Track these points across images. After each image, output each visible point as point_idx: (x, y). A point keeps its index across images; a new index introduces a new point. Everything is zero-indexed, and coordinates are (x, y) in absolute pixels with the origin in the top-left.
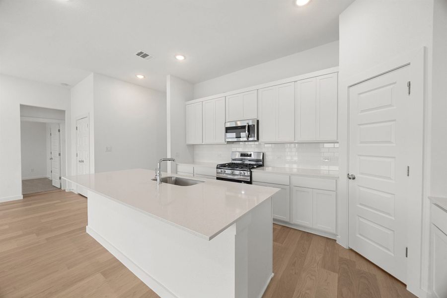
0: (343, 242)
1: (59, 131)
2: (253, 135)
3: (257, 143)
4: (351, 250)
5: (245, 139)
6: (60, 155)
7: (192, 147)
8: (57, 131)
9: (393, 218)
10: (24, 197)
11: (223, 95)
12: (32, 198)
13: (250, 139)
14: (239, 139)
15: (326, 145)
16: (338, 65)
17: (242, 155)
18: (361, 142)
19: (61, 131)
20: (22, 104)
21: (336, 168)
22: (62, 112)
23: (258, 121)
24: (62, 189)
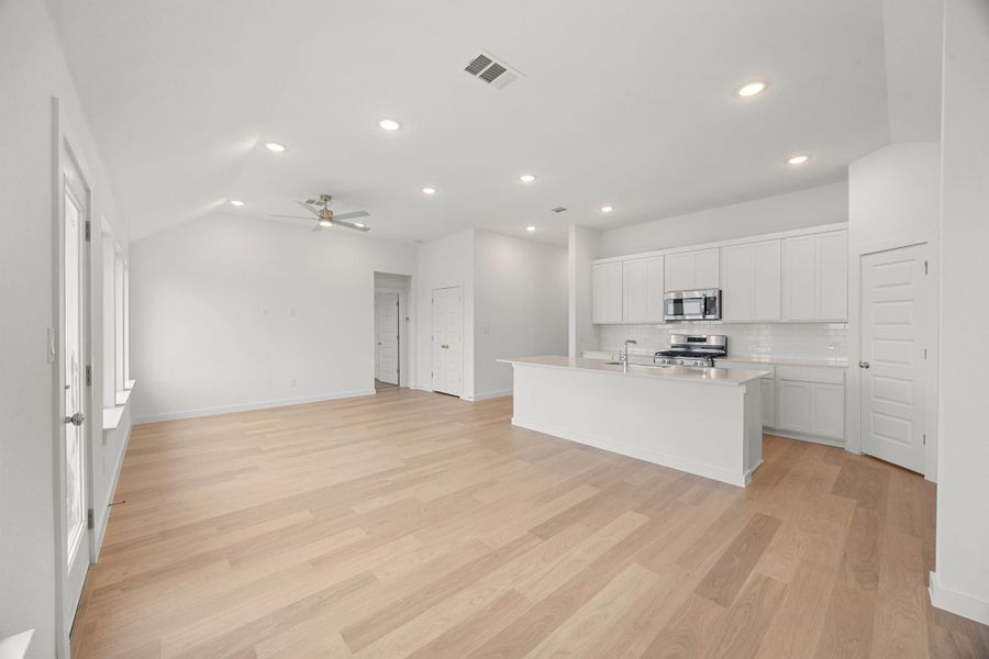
0: (853, 448)
1: (398, 304)
2: (712, 311)
3: (719, 322)
4: (866, 455)
5: (701, 317)
6: (398, 337)
7: (599, 327)
9: (911, 407)
10: (376, 392)
11: (661, 252)
13: (708, 317)
14: (679, 317)
15: (832, 326)
16: (847, 221)
17: (690, 340)
18: (877, 324)
20: (379, 271)
21: (846, 359)
23: (720, 292)
24: (401, 385)
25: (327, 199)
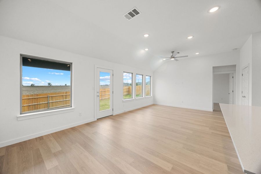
1: (233, 77)
6: (233, 91)
8: (232, 77)
10: (213, 111)
12: (217, 112)
19: (234, 77)
20: (215, 66)
22: (235, 66)
25: (173, 52)
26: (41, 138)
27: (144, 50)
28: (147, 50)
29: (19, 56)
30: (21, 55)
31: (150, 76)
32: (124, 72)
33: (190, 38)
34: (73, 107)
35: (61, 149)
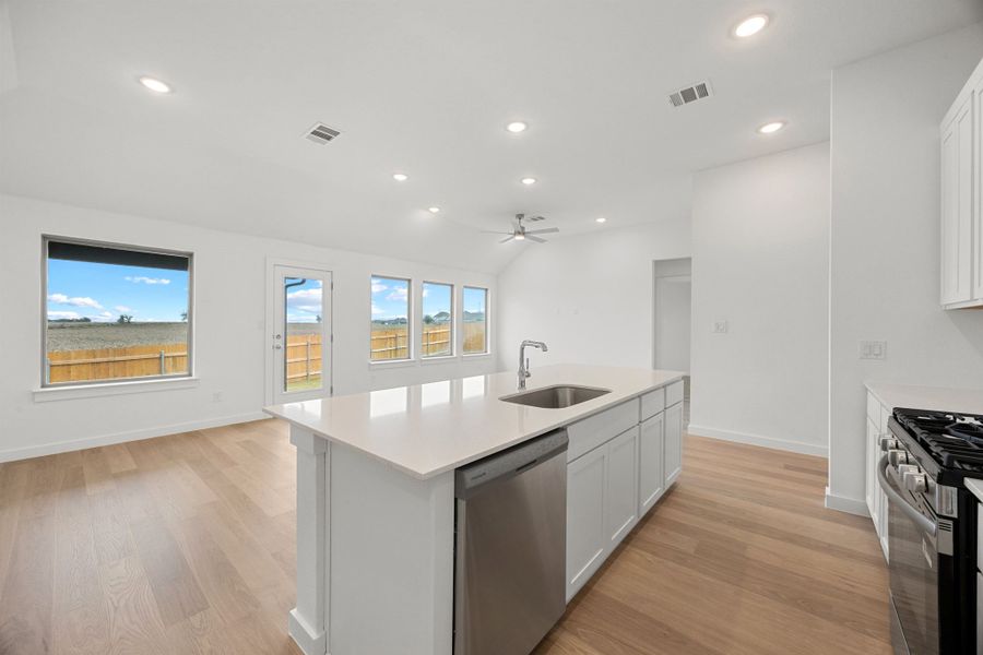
25: (520, 216)
26: (96, 451)
27: (427, 210)
28: (435, 210)
29: (40, 240)
30: (44, 237)
31: (486, 290)
32: (374, 276)
33: (529, 182)
34: (194, 377)
35: (134, 467)
